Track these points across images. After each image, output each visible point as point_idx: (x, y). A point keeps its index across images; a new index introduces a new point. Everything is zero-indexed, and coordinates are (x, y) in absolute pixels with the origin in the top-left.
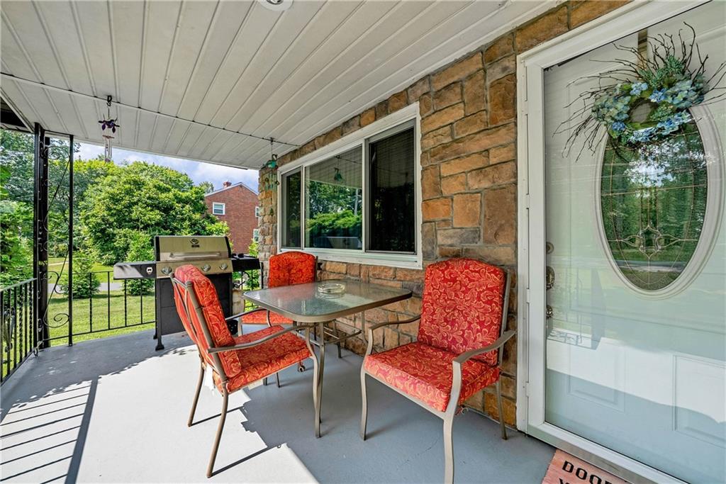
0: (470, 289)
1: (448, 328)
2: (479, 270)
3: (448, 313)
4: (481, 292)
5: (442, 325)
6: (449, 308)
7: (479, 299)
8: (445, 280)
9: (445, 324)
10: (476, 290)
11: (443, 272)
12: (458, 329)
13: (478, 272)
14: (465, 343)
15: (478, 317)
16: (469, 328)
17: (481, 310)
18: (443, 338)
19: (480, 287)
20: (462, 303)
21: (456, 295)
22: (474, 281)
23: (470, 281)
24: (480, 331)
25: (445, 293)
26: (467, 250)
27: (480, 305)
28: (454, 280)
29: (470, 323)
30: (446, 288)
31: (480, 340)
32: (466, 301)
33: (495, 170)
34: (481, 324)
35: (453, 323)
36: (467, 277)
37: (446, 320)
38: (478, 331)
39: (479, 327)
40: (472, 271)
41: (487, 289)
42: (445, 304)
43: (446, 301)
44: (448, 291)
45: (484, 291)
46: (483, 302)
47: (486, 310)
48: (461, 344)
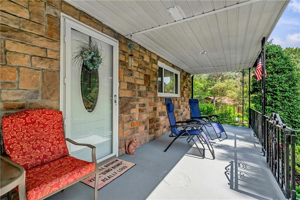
0: (47, 125)
1: (38, 152)
2: (52, 113)
3: (33, 144)
4: (54, 124)
5: (32, 152)
6: (33, 141)
7: (54, 128)
8: (27, 124)
9: (34, 150)
10: (51, 124)
11: (24, 118)
12: (45, 149)
13: (52, 114)
14: (53, 153)
15: (55, 138)
16: (53, 145)
17: (56, 133)
18: (36, 159)
19: (54, 122)
20: (43, 134)
21: (36, 131)
22: (50, 119)
23: (47, 120)
24: (60, 143)
25: (27, 132)
26: (31, 104)
27: (55, 131)
28: (33, 123)
29: (52, 143)
30: (27, 129)
31: (61, 147)
32: (45, 132)
33: (51, 61)
34: (58, 140)
35: (39, 148)
36: (44, 118)
37: (34, 148)
38: (58, 144)
39: (58, 142)
40: (48, 115)
41: (58, 122)
42: (29, 139)
43: (29, 137)
44: (29, 130)
45: (56, 124)
46: (56, 129)
47: (59, 132)
48: (50, 156)
